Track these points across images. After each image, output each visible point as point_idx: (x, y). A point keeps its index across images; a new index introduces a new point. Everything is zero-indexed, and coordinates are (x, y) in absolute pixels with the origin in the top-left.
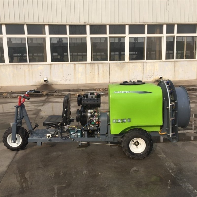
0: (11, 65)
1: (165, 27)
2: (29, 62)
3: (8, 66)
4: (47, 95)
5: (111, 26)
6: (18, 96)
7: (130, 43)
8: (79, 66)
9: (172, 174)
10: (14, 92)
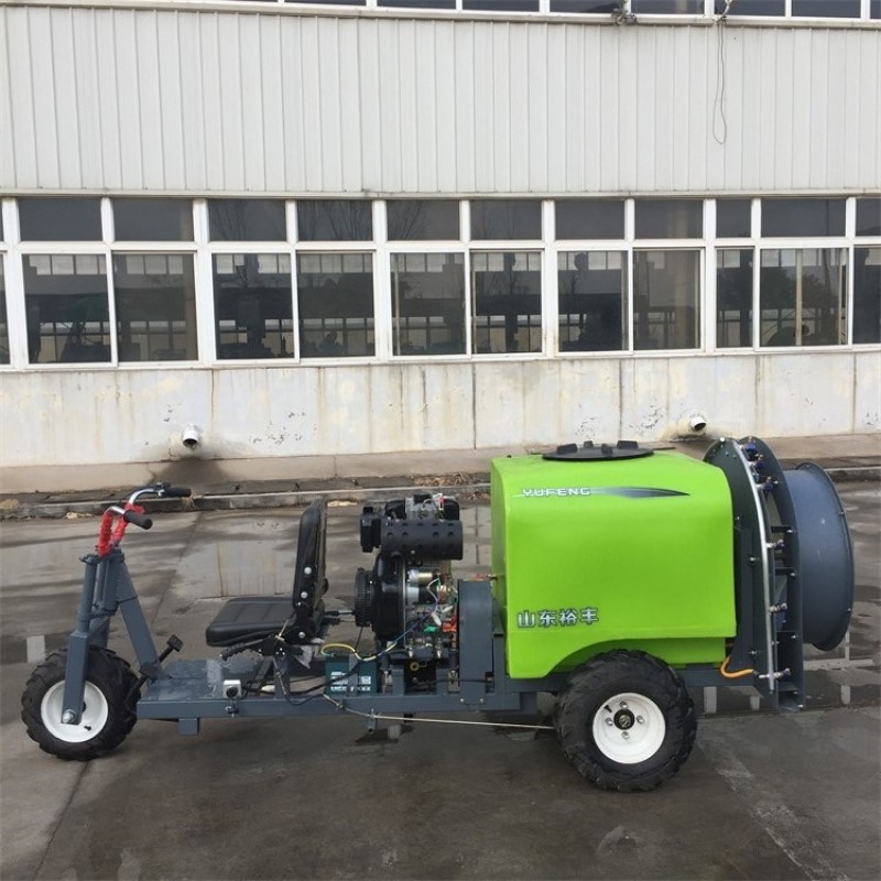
0: (38, 375)
1: (710, 211)
2: (121, 359)
3: (23, 379)
4: (200, 505)
5: (477, 204)
6: (68, 510)
7: (561, 274)
8: (341, 376)
9: (789, 855)
10: (49, 495)
